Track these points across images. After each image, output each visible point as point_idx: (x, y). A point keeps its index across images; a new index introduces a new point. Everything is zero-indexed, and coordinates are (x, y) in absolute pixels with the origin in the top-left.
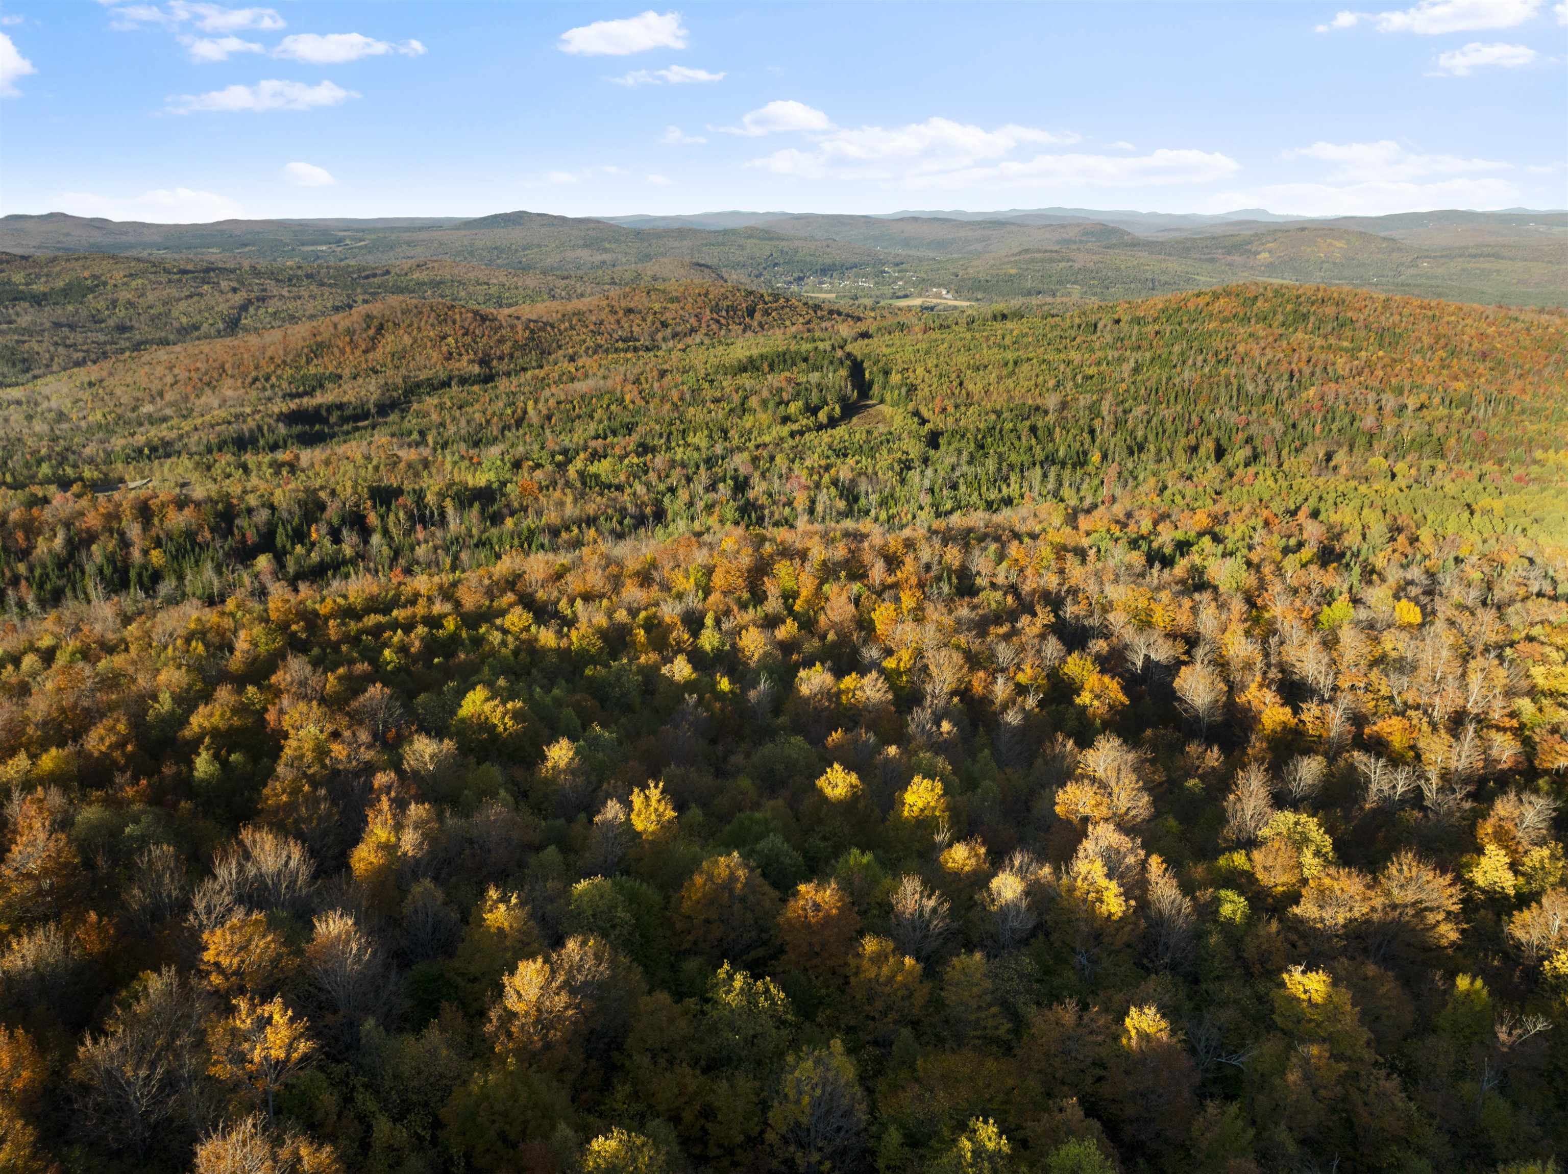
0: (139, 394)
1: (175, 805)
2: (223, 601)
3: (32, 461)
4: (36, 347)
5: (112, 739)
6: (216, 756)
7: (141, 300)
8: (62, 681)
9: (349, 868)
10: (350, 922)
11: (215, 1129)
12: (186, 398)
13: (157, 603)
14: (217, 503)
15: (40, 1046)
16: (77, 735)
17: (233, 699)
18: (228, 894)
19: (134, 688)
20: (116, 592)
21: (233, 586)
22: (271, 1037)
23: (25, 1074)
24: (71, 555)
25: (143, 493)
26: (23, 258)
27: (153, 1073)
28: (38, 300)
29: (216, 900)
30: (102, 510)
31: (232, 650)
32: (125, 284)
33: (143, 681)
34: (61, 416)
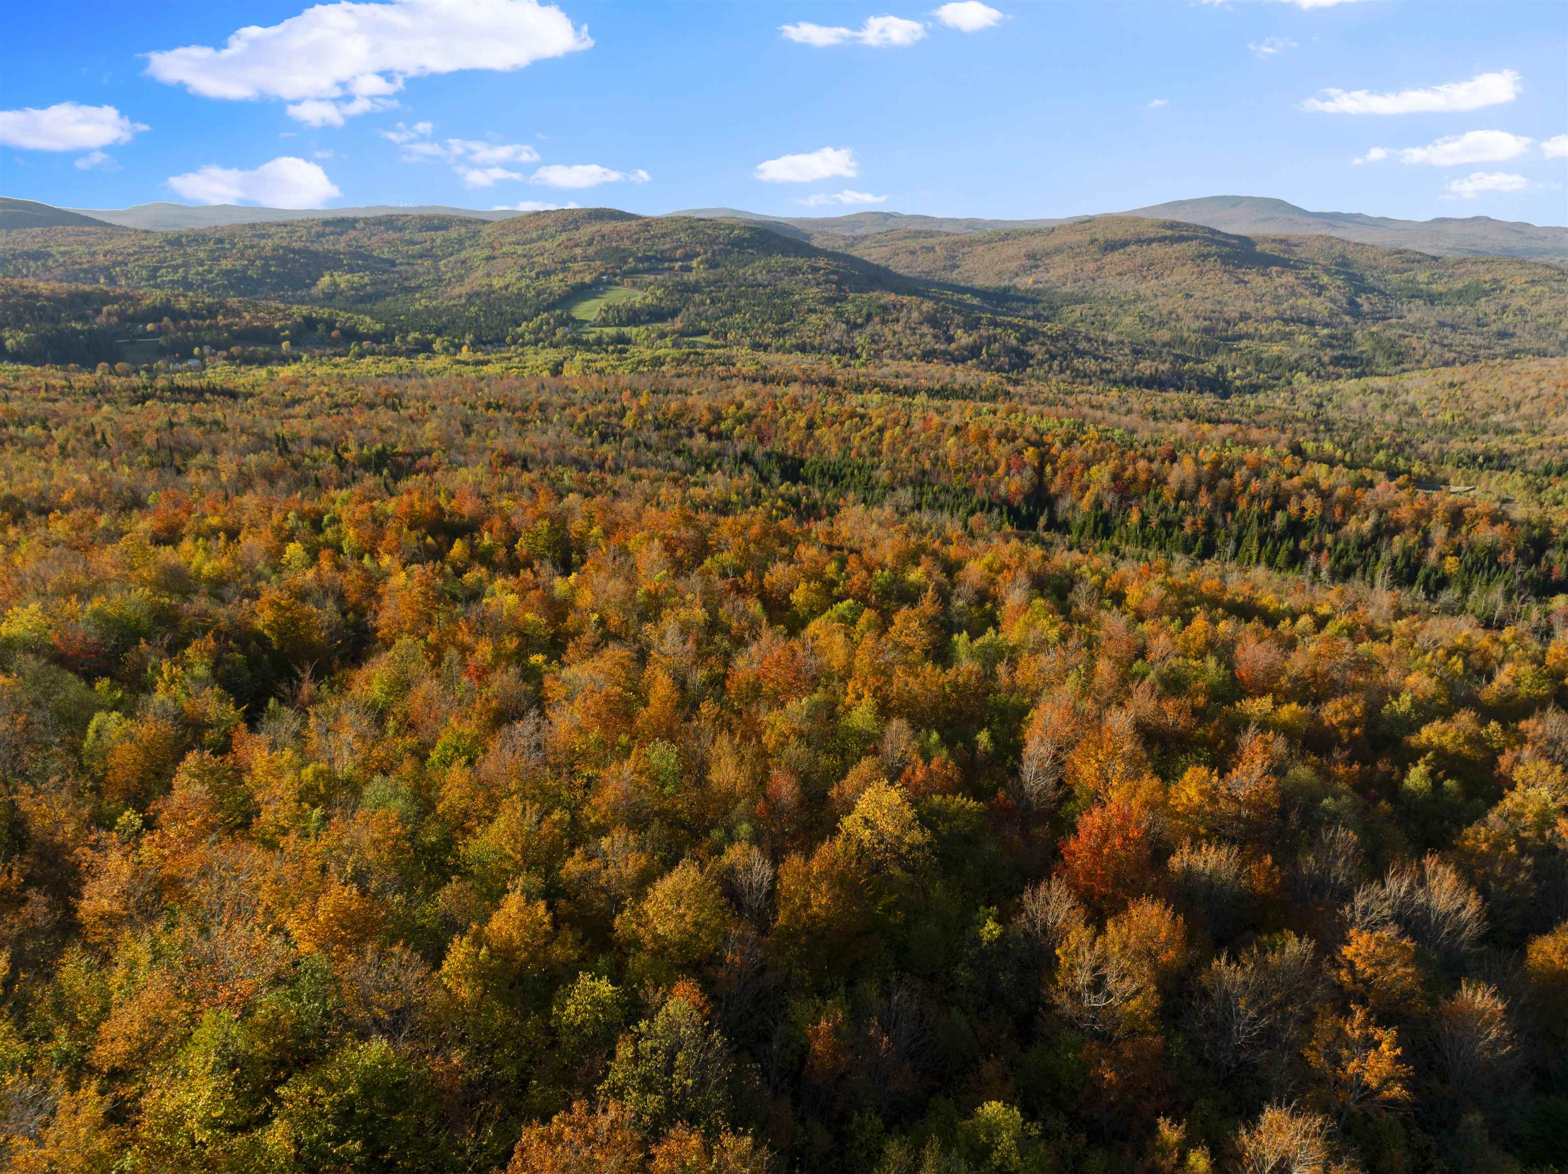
0: (1494, 402)
1: (1375, 800)
2: (1500, 628)
3: (1373, 446)
4: (1415, 343)
5: (1344, 716)
6: (1432, 774)
7: (1533, 308)
8: (1324, 648)
9: (1523, 954)
10: (1500, 1007)
11: (1288, 1104)
12: (1544, 414)
13: (1434, 608)
14: (1534, 527)
15: (1190, 939)
16: (1318, 701)
17: (1472, 727)
18: (1390, 907)
19: (1382, 679)
20: (1400, 585)
21: (1516, 617)
22: (1371, 1061)
23: (1171, 953)
24: (1374, 539)
25: (1462, 499)
26: (1435, 258)
27: (1259, 1019)
28: (1432, 299)
29: (1376, 906)
30: (1417, 506)
31: (1490, 679)
32: (1524, 290)
33: (1392, 676)
34: (1413, 410)
